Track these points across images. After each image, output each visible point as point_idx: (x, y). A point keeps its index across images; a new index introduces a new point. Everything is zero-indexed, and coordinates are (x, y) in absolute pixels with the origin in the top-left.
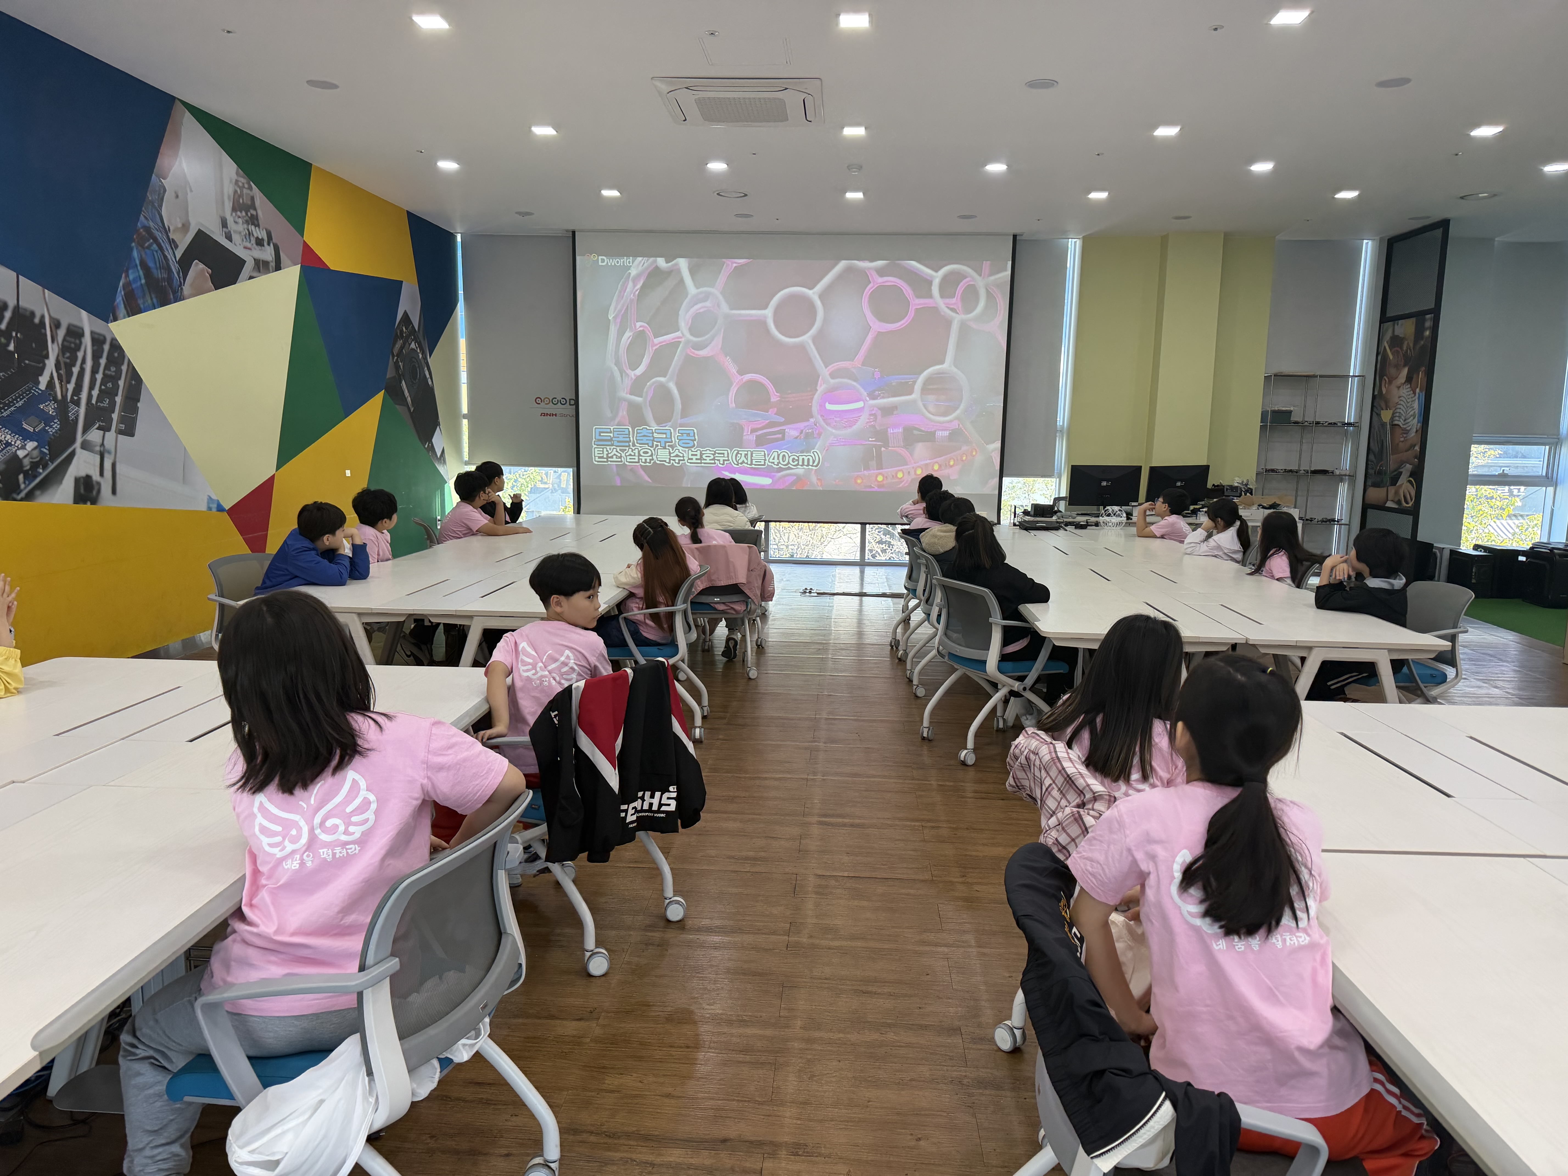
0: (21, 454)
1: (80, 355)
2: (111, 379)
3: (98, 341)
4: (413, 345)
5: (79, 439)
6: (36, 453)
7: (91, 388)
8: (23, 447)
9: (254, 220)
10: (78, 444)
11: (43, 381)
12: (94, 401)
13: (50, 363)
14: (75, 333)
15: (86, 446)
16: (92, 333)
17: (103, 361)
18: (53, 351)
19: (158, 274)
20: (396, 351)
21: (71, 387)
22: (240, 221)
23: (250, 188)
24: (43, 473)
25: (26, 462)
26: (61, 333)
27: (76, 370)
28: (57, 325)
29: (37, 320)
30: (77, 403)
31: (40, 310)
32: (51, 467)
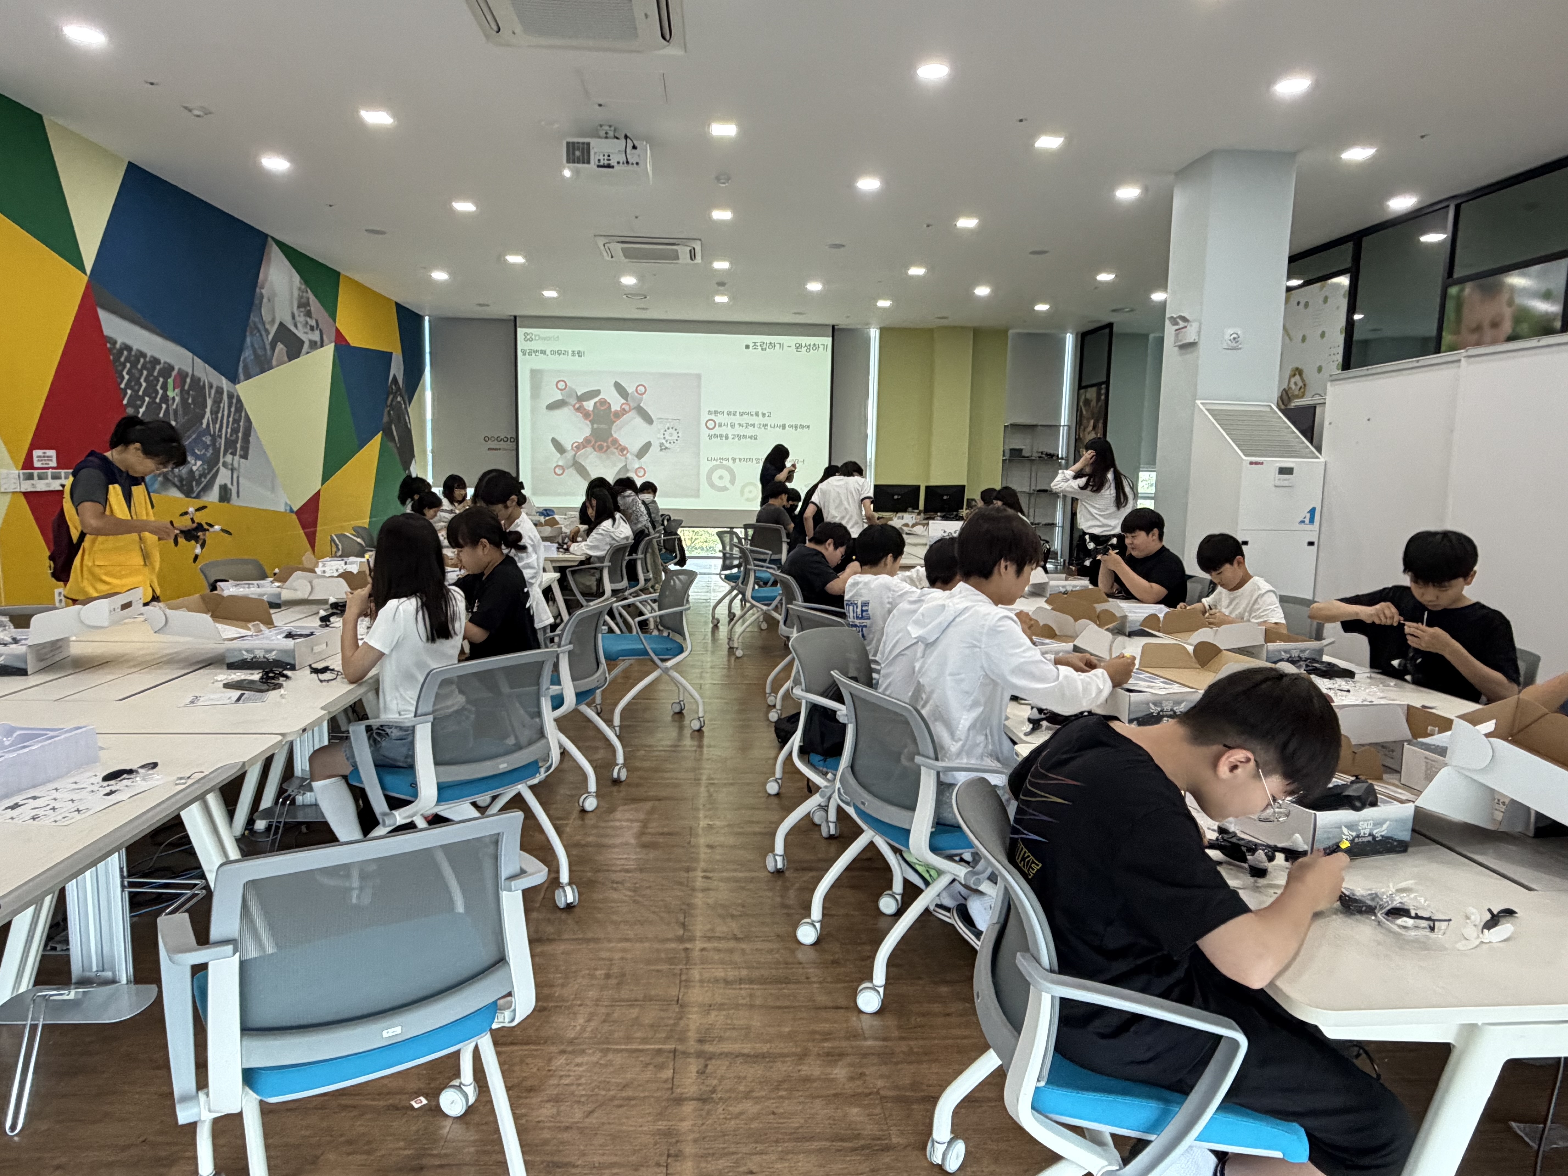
0: (194, 468)
1: (222, 405)
2: (237, 421)
3: (231, 396)
4: (399, 399)
5: (221, 460)
6: (201, 469)
7: (227, 427)
8: (195, 464)
9: (309, 314)
10: (220, 464)
11: (205, 422)
12: (228, 435)
13: (208, 410)
14: (220, 391)
15: (225, 465)
16: (228, 391)
17: (233, 409)
18: (209, 402)
19: (260, 352)
20: (389, 403)
21: (218, 426)
22: (302, 314)
23: (307, 292)
24: (205, 481)
25: (197, 474)
26: (213, 391)
27: (220, 415)
28: (211, 387)
29: (201, 384)
30: (220, 437)
31: (203, 377)
32: (209, 477)
